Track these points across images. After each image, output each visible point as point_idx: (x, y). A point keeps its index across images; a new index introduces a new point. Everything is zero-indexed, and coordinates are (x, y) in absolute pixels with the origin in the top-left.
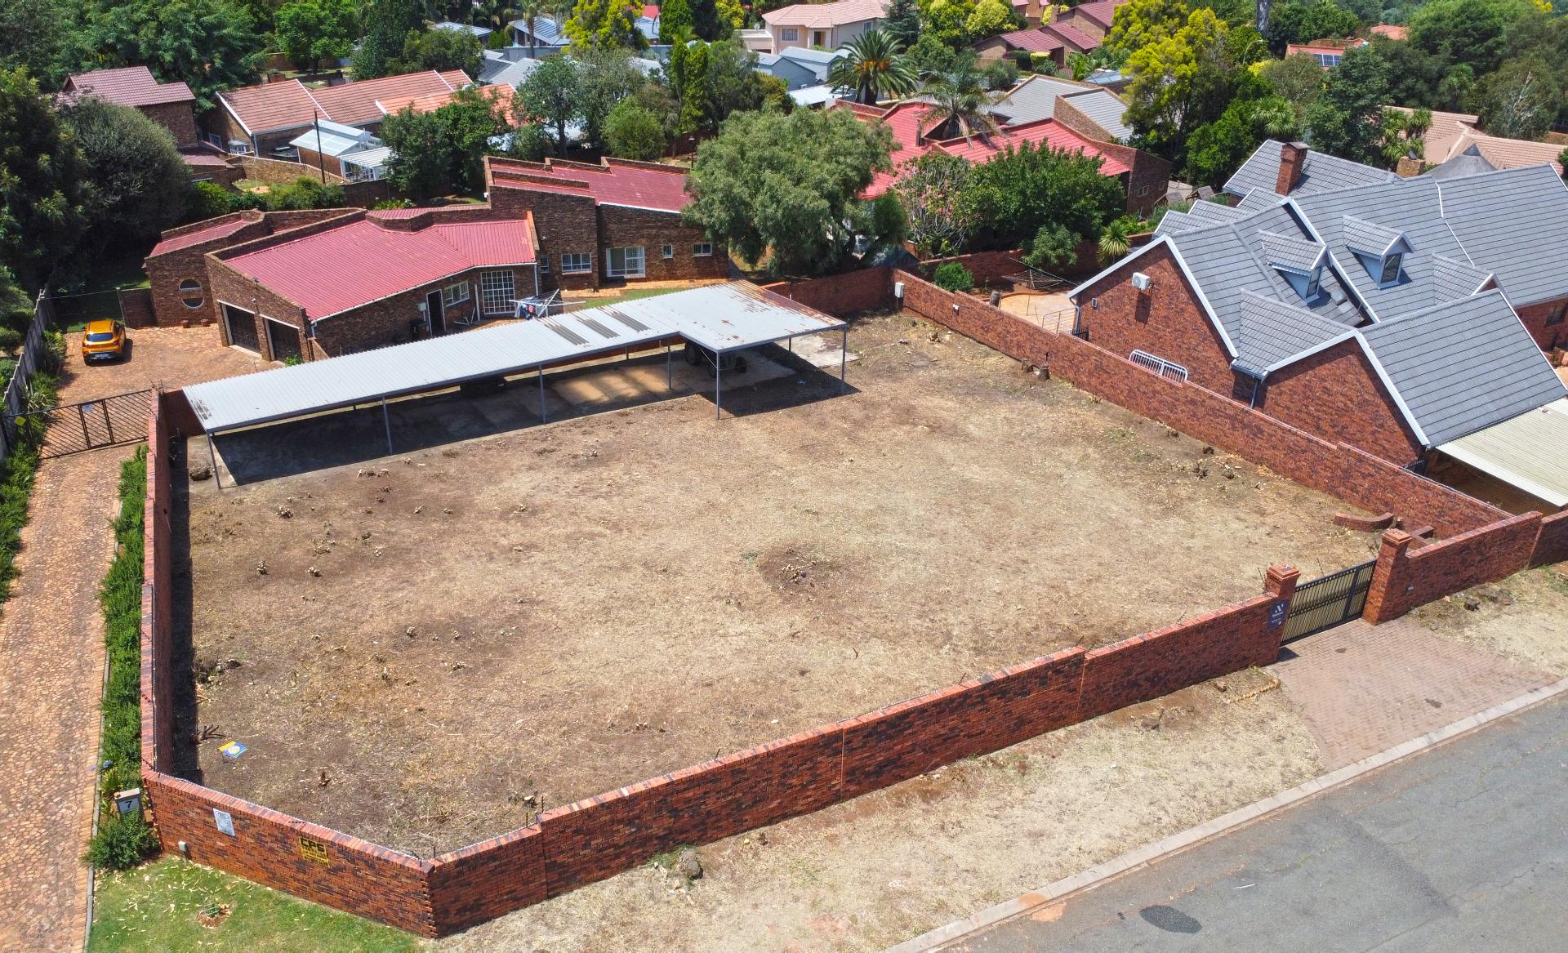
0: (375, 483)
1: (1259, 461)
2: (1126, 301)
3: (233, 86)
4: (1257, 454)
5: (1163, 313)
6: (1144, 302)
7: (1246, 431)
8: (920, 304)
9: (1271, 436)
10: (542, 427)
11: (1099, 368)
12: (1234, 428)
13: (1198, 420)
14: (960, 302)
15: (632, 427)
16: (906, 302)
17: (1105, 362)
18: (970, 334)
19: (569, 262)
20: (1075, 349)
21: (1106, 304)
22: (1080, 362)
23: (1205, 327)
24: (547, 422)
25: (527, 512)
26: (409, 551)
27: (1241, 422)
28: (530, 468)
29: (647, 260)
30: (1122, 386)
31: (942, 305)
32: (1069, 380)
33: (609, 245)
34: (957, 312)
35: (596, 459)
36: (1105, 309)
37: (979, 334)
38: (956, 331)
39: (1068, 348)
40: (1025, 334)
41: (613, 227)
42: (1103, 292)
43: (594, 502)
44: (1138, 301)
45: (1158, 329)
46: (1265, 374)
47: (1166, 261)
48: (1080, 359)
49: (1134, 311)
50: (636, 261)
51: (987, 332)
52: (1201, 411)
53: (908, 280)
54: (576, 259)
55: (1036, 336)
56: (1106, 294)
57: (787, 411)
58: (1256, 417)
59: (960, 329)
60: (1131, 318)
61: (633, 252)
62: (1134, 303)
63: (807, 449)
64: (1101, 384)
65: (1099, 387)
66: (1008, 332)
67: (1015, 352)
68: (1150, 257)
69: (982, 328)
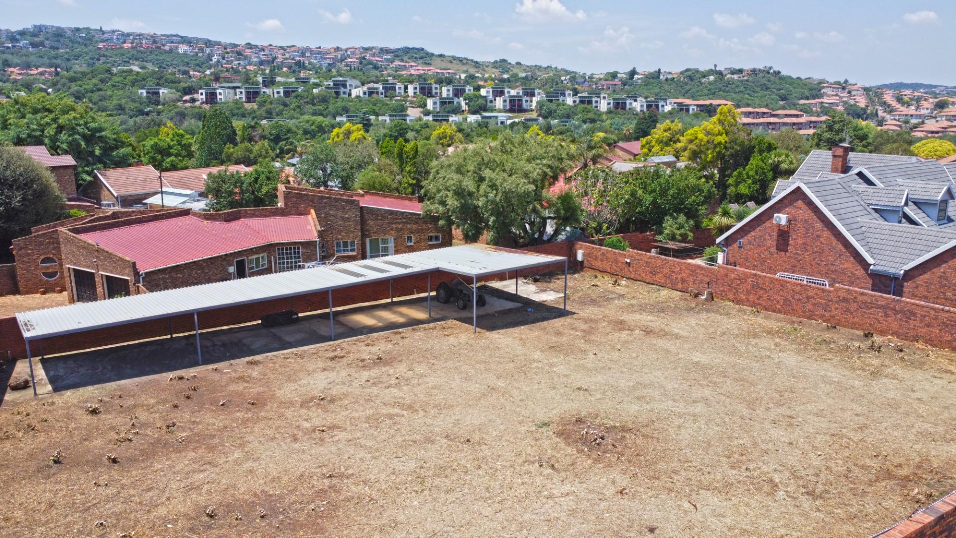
0: (184, 385)
1: (915, 339)
2: (767, 237)
3: (106, 167)
4: (911, 333)
5: (800, 241)
6: (783, 236)
7: (899, 316)
8: (598, 264)
9: (925, 316)
10: (331, 343)
11: (756, 287)
12: (886, 315)
13: (851, 313)
14: (629, 257)
15: (406, 341)
16: (586, 264)
17: (760, 281)
18: (640, 278)
19: (340, 246)
20: (733, 276)
21: (750, 243)
22: (738, 285)
23: (840, 246)
24: (335, 340)
25: (324, 401)
26: (213, 437)
27: (894, 309)
28: (325, 370)
29: (395, 247)
30: (778, 298)
31: (616, 261)
32: (730, 300)
33: (369, 236)
34: (629, 264)
35: (380, 361)
36: (749, 246)
37: (648, 278)
38: (628, 278)
39: (726, 275)
40: (687, 272)
41: (371, 222)
42: (746, 235)
43: (387, 391)
44: (778, 236)
45: (797, 254)
46: (902, 272)
47: (800, 202)
48: (738, 282)
49: (775, 244)
50: (387, 247)
51: (655, 274)
52: (854, 306)
53: (586, 248)
54: (345, 244)
55: (698, 271)
56: (749, 236)
57: (527, 326)
58: (907, 303)
59: (632, 276)
60: (773, 250)
61: (385, 241)
62: (775, 237)
63: (554, 348)
64: (758, 299)
65: (757, 301)
66: (673, 272)
67: (680, 286)
68: (786, 201)
69: (651, 273)
